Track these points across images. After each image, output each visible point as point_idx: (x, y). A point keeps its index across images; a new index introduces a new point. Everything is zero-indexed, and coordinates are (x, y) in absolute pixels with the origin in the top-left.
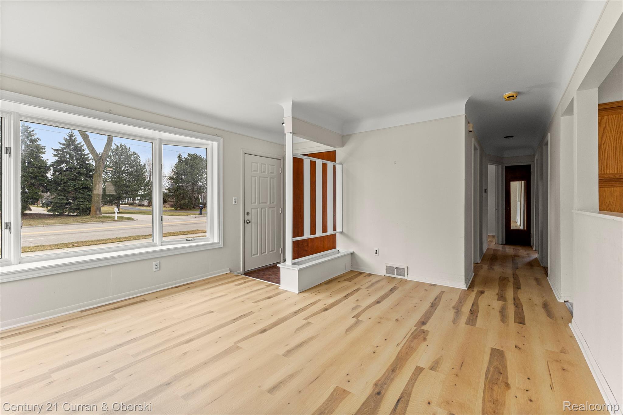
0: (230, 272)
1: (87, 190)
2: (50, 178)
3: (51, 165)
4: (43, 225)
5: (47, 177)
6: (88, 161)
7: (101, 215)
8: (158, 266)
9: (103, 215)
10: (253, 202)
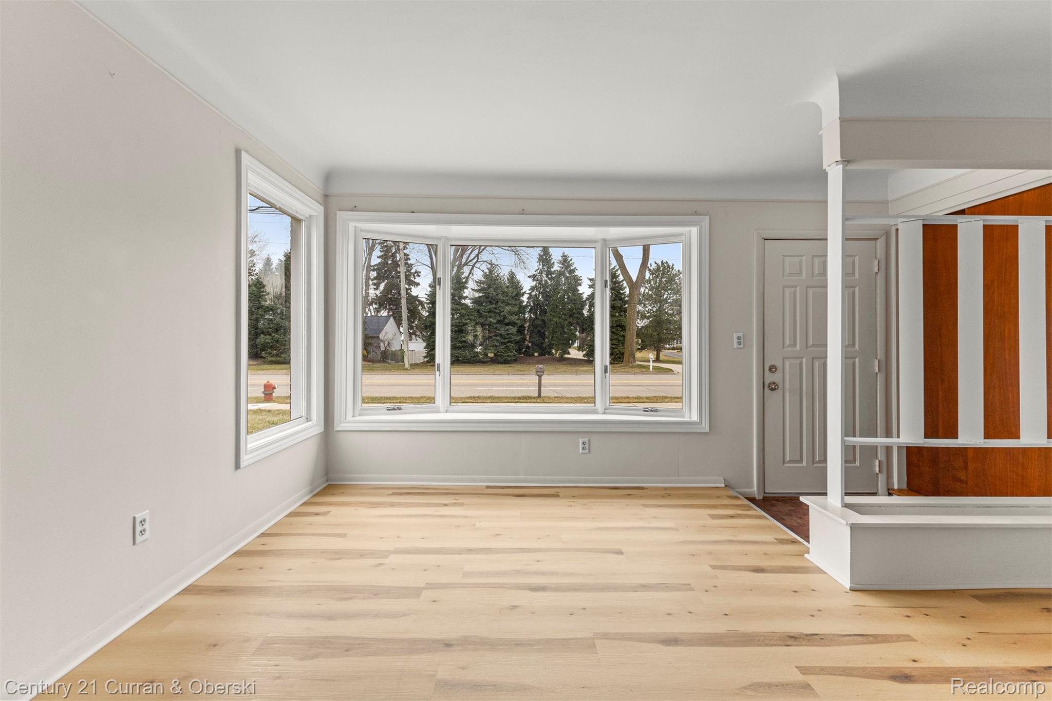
0: (725, 486)
1: (620, 329)
2: (586, 316)
3: (587, 299)
4: (577, 373)
5: (584, 314)
6: (623, 290)
7: (635, 364)
8: (587, 446)
9: (637, 363)
10: (787, 343)
